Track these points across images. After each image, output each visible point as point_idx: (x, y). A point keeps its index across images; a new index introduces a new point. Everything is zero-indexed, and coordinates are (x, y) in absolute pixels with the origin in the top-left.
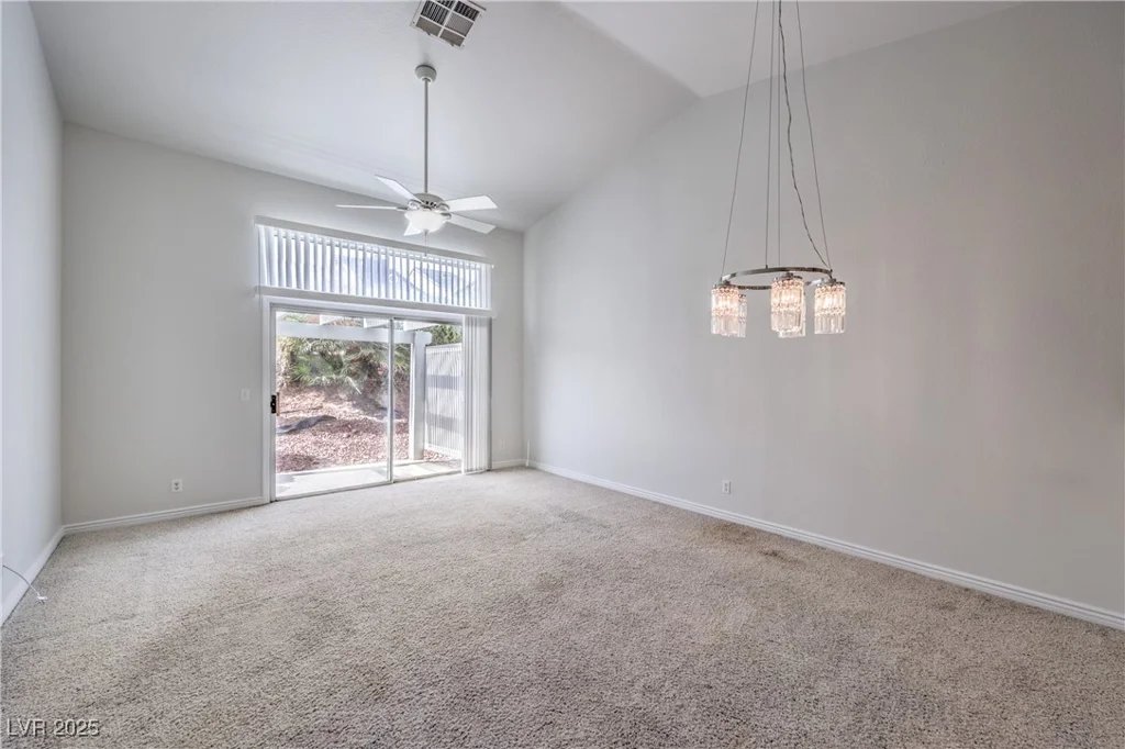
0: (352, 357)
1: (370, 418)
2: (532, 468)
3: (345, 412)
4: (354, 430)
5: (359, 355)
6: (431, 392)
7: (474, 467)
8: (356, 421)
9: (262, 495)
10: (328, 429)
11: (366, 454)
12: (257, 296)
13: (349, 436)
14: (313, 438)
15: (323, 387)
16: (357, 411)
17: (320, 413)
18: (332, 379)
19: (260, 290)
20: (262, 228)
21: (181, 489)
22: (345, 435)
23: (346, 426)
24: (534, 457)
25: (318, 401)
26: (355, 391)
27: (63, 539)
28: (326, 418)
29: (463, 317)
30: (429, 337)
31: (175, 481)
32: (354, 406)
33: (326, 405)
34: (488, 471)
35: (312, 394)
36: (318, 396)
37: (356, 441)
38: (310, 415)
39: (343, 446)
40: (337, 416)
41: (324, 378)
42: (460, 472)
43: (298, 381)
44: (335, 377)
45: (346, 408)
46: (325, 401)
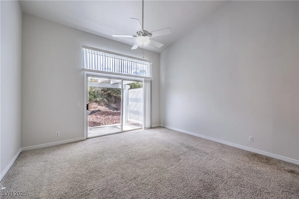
0: (106, 93)
1: (110, 110)
2: (163, 127)
3: (103, 109)
4: (106, 114)
5: (108, 93)
6: (130, 103)
7: (147, 127)
8: (107, 111)
9: (84, 137)
10: (99, 114)
11: (110, 121)
12: (83, 71)
13: (105, 116)
14: (95, 116)
15: (97, 101)
16: (107, 108)
17: (97, 109)
18: (100, 99)
19: (84, 70)
20: (84, 49)
21: (59, 135)
22: (104, 115)
23: (104, 113)
24: (164, 124)
25: (96, 106)
26: (106, 103)
27: (21, 153)
28: (99, 111)
29: (143, 79)
30: (129, 87)
31: (57, 132)
32: (106, 107)
33: (98, 107)
34: (151, 128)
35: (94, 104)
36: (96, 104)
37: (107, 117)
38: (94, 110)
39: (104, 119)
40: (101, 110)
41: (98, 99)
42: (142, 128)
43: (91, 100)
44: (101, 99)
45: (104, 108)
46: (98, 106)
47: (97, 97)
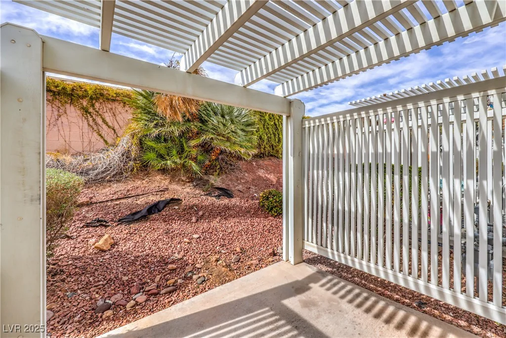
1: (210, 199)
4: (200, 214)
8: (199, 203)
10: (177, 214)
13: (197, 221)
15: (168, 170)
16: (197, 192)
17: (167, 196)
18: (175, 163)
22: (193, 219)
23: (192, 209)
25: (165, 183)
26: (196, 174)
28: (174, 201)
32: (195, 187)
36: (165, 179)
40: (181, 197)
41: (169, 162)
44: (178, 161)
45: (188, 190)
46: (170, 183)
47: (168, 158)
